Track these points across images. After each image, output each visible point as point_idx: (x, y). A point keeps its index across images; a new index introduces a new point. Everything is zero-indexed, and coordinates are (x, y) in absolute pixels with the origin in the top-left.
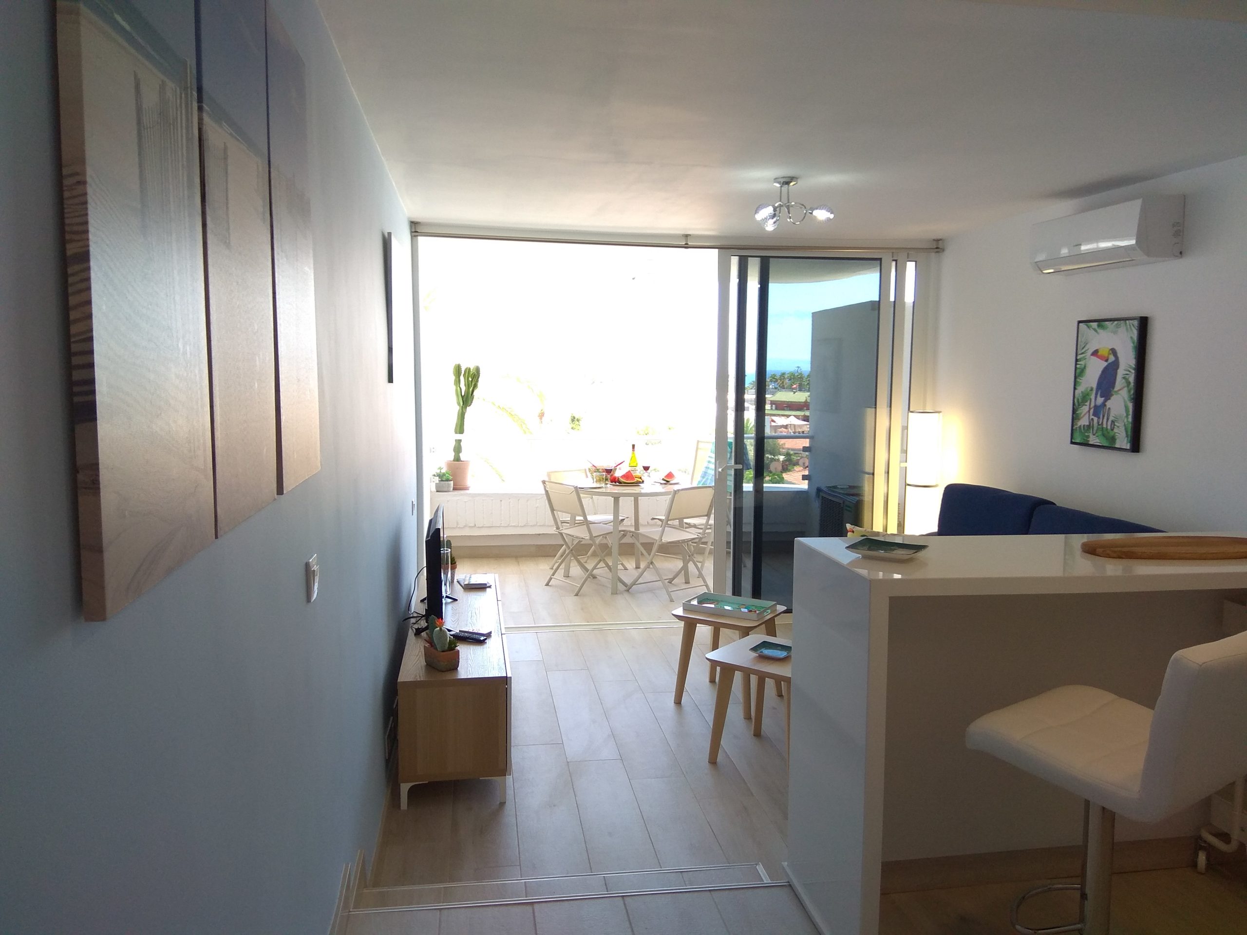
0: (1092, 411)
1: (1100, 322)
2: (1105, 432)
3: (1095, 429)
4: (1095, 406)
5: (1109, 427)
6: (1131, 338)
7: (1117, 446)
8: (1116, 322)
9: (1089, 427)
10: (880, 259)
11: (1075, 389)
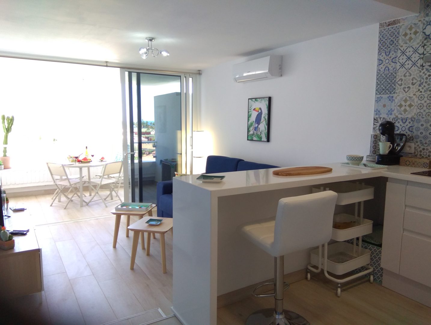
0: (254, 129)
1: (256, 99)
2: (258, 136)
3: (255, 135)
4: (255, 127)
5: (260, 134)
6: (266, 104)
7: (262, 140)
8: (261, 99)
9: (253, 134)
10: (180, 76)
11: (248, 122)
